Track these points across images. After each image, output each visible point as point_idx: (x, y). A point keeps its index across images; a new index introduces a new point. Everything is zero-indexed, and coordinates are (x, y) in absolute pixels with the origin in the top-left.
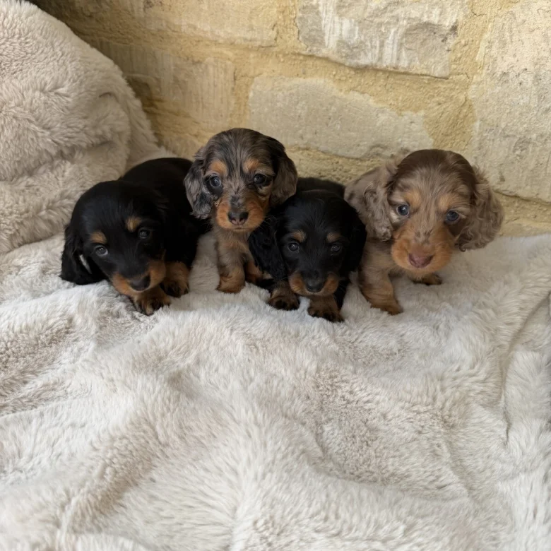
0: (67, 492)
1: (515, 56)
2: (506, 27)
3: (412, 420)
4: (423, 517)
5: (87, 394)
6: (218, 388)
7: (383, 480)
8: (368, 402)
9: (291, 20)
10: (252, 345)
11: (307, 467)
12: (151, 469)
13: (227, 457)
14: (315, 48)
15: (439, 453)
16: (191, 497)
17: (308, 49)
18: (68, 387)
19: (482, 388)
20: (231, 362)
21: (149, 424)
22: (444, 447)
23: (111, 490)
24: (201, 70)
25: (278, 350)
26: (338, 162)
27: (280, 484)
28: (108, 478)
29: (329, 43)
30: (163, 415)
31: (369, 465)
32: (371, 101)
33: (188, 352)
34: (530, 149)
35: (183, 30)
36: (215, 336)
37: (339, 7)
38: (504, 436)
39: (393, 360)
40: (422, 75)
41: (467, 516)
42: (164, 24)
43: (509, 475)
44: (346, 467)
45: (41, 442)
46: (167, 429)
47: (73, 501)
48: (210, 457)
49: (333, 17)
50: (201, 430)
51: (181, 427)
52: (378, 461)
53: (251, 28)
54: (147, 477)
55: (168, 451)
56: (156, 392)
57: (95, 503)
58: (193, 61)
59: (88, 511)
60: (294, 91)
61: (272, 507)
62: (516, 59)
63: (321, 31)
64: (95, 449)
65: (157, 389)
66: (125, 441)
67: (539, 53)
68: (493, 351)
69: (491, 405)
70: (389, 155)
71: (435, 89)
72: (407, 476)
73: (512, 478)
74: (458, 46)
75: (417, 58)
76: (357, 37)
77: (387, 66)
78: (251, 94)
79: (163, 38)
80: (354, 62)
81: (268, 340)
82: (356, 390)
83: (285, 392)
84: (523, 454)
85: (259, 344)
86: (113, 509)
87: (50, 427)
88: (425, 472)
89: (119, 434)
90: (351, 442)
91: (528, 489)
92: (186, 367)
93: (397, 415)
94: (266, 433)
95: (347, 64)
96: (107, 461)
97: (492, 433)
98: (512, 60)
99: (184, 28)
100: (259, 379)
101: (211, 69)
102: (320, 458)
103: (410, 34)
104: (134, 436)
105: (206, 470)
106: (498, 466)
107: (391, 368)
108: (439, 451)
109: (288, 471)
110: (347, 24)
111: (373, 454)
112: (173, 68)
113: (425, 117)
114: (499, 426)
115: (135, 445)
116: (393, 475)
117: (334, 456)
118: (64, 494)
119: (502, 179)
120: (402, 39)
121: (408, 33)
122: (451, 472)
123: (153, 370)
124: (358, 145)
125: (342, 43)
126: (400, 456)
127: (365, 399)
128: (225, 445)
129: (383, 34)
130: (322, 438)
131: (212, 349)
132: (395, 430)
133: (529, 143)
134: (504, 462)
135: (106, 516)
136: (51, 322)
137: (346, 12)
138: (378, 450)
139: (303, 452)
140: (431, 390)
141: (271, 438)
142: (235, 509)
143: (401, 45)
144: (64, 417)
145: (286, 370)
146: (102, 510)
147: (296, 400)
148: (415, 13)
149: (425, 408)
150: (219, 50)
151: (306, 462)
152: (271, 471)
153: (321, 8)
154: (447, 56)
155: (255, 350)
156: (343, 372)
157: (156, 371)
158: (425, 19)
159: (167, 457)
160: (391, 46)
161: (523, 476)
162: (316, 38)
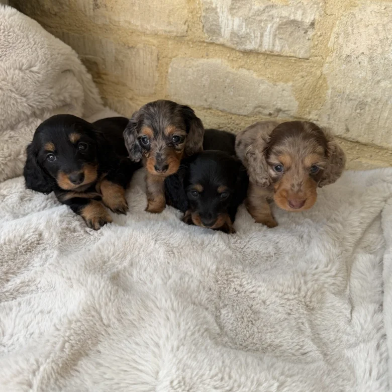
0: (37, 362)
1: (355, 43)
2: (349, 23)
3: (284, 305)
4: (291, 376)
5: (52, 289)
6: (145, 283)
7: (263, 349)
8: (253, 292)
9: (197, 17)
10: (170, 252)
11: (209, 341)
12: (98, 343)
13: (152, 334)
14: (214, 38)
15: (302, 329)
16: (126, 364)
17: (210, 38)
18: (39, 283)
19: (333, 281)
20: (155, 264)
21: (96, 311)
22: (307, 324)
23: (69, 359)
24: (134, 53)
25: (189, 256)
26: (231, 118)
27: (189, 354)
28: (67, 351)
29: (224, 35)
30: (106, 304)
31: (253, 339)
32: (255, 75)
33: (124, 257)
34: (367, 108)
35: (121, 25)
36: (144, 246)
37: (231, 9)
38: (349, 316)
39: (270, 261)
40: (290, 57)
41: (322, 375)
42: (108, 20)
43: (353, 344)
44: (237, 340)
45: (19, 324)
46: (109, 314)
47: (42, 369)
48: (140, 335)
49: (227, 16)
50: (133, 314)
51: (118, 312)
52: (260, 336)
53: (169, 23)
54: (95, 349)
55: (110, 330)
56: (101, 287)
57: (57, 369)
58: (128, 46)
59: (52, 375)
60: (200, 68)
61: (184, 371)
62: (356, 46)
63: (219, 26)
64: (58, 330)
65: (102, 285)
66: (79, 324)
67: (372, 42)
68: (341, 254)
69: (340, 293)
70: (268, 113)
71: (299, 66)
72: (280, 346)
73: (355, 346)
74: (316, 37)
75: (286, 45)
76: (244, 29)
77: (266, 51)
78: (170, 70)
79: (107, 30)
80: (242, 47)
81: (182, 248)
82: (245, 283)
83: (194, 285)
84: (362, 328)
85: (175, 251)
86: (70, 373)
87: (25, 314)
88: (293, 343)
89: (74, 318)
90: (241, 322)
91: (366, 355)
92: (123, 269)
93: (273, 301)
94: (180, 316)
95: (238, 49)
96: (66, 338)
97: (341, 314)
98: (353, 46)
99: (121, 23)
100: (175, 276)
101: (141, 52)
102: (218, 334)
103: (282, 28)
104: (85, 320)
105: (137, 344)
106: (345, 338)
107: (269, 267)
108: (303, 328)
109: (196, 345)
110: (237, 21)
111: (256, 330)
112: (114, 51)
113: (292, 86)
114: (345, 308)
115: (86, 326)
116: (270, 345)
117: (229, 332)
118: (35, 363)
119: (348, 130)
120: (276, 31)
121: (280, 27)
122: (311, 343)
123: (99, 271)
124: (246, 106)
125: (233, 34)
126: (276, 331)
127: (251, 290)
128: (151, 326)
129: (262, 28)
130: (220, 319)
131: (142, 254)
132: (273, 312)
133: (366, 105)
134: (349, 334)
135: (65, 379)
136: (27, 236)
137: (237, 12)
138: (260, 327)
139: (206, 330)
140: (297, 282)
141: (184, 320)
142: (157, 373)
143: (275, 35)
144: (35, 306)
145: (194, 270)
146: (62, 374)
147: (202, 291)
148: (285, 13)
149: (293, 296)
150: (147, 39)
151: (208, 338)
152: (183, 345)
153: (218, 10)
154: (308, 44)
155: (172, 255)
156: (235, 270)
157: (101, 272)
158: (292, 17)
159: (109, 334)
160: (268, 37)
161: (362, 345)
162: (215, 30)
